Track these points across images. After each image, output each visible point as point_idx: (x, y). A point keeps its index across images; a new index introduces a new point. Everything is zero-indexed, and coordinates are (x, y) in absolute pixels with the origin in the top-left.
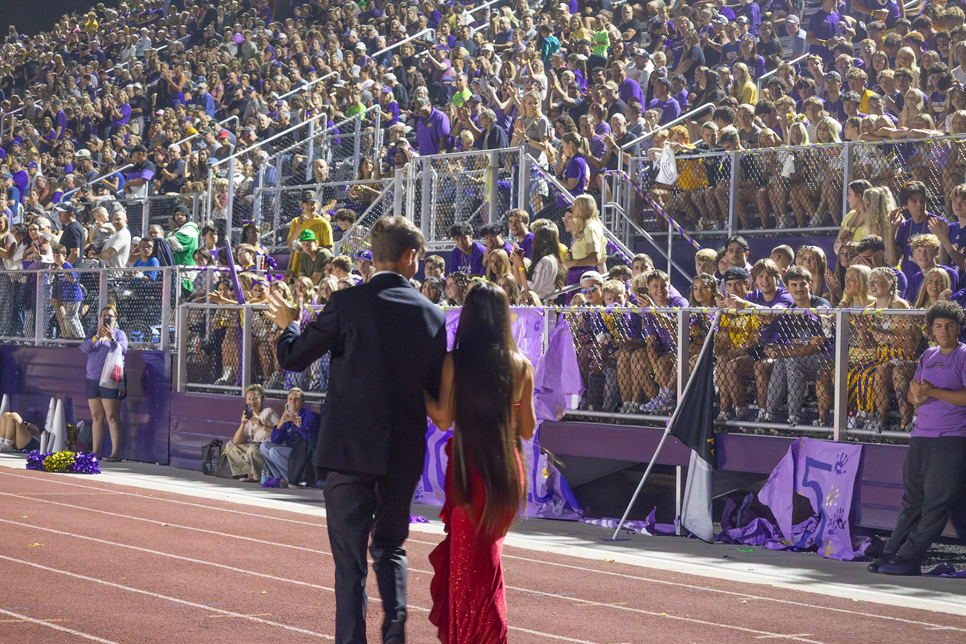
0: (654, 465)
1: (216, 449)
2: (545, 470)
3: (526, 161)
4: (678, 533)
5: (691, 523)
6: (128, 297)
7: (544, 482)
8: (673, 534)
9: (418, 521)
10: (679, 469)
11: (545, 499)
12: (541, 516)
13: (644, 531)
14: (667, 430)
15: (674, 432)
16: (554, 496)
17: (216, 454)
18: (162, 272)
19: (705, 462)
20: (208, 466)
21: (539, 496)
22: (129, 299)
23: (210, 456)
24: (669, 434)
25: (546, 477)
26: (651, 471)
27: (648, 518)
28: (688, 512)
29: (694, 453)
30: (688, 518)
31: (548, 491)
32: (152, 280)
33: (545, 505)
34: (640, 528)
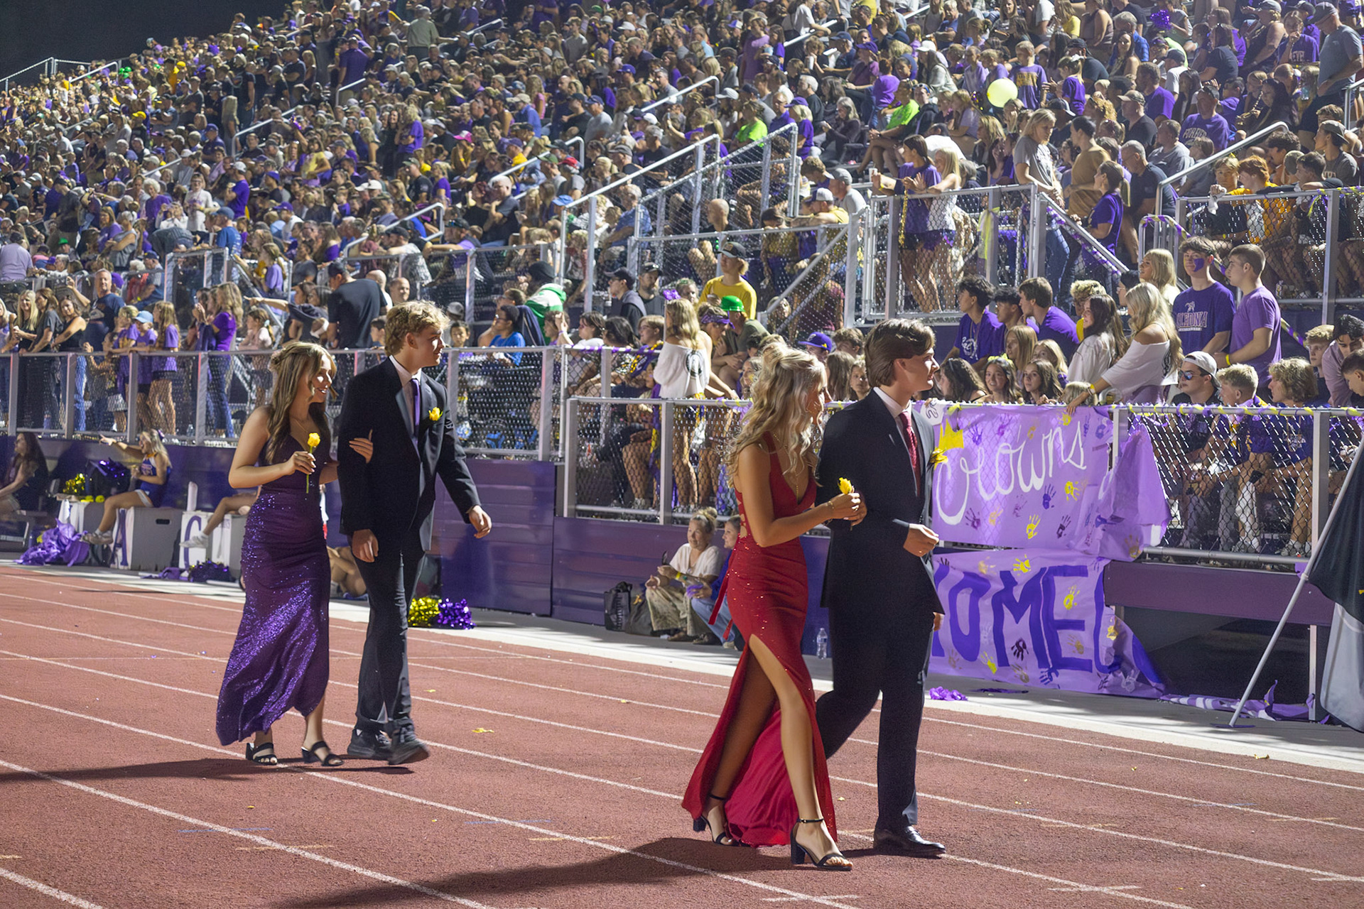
0: (1286, 624)
1: (624, 596)
2: (1111, 629)
3: (1042, 204)
4: (1312, 716)
5: (1335, 704)
6: (483, 388)
7: (1111, 645)
8: (1304, 718)
9: (954, 697)
10: (1313, 630)
11: (1114, 668)
12: (1105, 691)
13: (1263, 714)
14: (1303, 577)
15: (1314, 579)
16: (1124, 665)
17: (624, 601)
18: (541, 354)
19: (1355, 621)
20: (613, 618)
21: (1103, 663)
22: (483, 390)
23: (616, 605)
24: (1306, 582)
25: (1113, 638)
26: (1282, 634)
27: (1266, 697)
28: (1331, 690)
29: (1338, 608)
30: (1331, 697)
31: (1116, 656)
32: (514, 365)
33: (1111, 676)
34: (1257, 711)
